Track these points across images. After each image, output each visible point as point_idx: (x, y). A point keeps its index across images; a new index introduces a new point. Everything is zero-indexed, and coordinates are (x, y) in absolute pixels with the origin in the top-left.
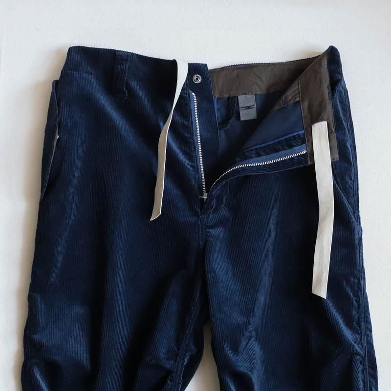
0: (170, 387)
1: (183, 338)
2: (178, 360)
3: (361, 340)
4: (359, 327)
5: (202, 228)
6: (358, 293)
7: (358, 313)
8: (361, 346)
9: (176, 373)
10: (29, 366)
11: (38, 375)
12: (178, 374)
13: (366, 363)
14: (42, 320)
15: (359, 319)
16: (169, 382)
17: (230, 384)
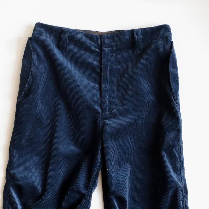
0: (84, 203)
1: (92, 177)
2: (89, 189)
3: (181, 179)
4: (180, 172)
5: (102, 119)
6: (180, 155)
7: (180, 165)
8: (181, 182)
9: (88, 196)
10: (8, 186)
11: (12, 191)
12: (89, 196)
13: (184, 191)
14: (16, 162)
15: (180, 168)
16: (83, 200)
17: (115, 202)
